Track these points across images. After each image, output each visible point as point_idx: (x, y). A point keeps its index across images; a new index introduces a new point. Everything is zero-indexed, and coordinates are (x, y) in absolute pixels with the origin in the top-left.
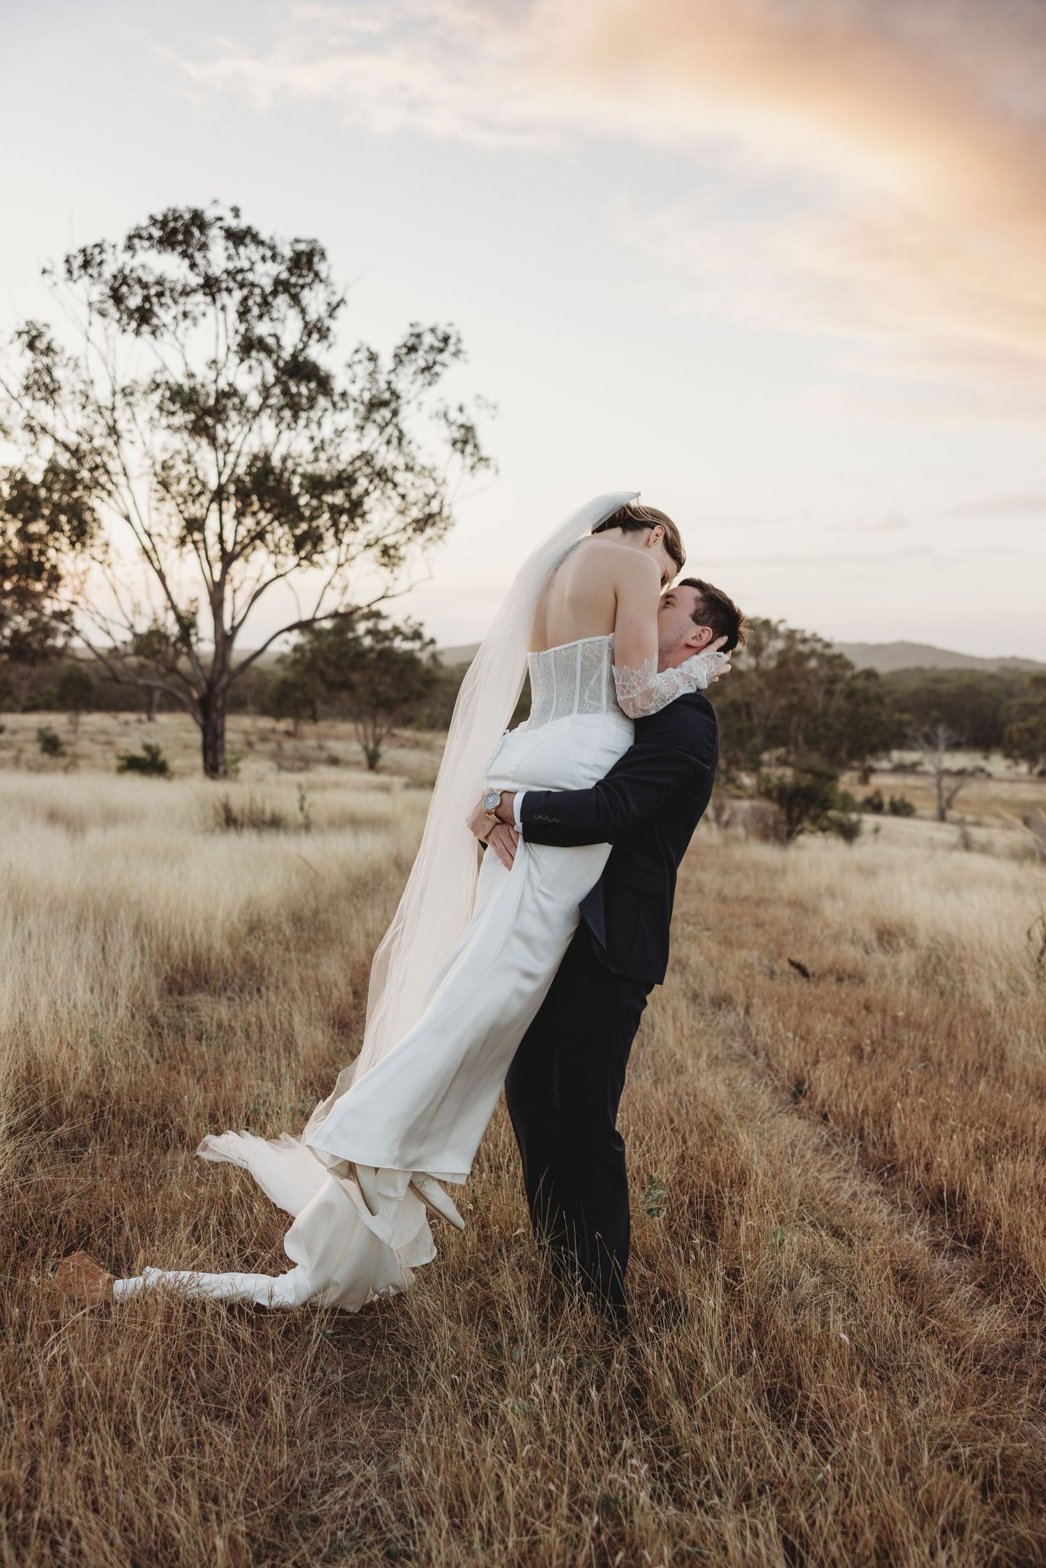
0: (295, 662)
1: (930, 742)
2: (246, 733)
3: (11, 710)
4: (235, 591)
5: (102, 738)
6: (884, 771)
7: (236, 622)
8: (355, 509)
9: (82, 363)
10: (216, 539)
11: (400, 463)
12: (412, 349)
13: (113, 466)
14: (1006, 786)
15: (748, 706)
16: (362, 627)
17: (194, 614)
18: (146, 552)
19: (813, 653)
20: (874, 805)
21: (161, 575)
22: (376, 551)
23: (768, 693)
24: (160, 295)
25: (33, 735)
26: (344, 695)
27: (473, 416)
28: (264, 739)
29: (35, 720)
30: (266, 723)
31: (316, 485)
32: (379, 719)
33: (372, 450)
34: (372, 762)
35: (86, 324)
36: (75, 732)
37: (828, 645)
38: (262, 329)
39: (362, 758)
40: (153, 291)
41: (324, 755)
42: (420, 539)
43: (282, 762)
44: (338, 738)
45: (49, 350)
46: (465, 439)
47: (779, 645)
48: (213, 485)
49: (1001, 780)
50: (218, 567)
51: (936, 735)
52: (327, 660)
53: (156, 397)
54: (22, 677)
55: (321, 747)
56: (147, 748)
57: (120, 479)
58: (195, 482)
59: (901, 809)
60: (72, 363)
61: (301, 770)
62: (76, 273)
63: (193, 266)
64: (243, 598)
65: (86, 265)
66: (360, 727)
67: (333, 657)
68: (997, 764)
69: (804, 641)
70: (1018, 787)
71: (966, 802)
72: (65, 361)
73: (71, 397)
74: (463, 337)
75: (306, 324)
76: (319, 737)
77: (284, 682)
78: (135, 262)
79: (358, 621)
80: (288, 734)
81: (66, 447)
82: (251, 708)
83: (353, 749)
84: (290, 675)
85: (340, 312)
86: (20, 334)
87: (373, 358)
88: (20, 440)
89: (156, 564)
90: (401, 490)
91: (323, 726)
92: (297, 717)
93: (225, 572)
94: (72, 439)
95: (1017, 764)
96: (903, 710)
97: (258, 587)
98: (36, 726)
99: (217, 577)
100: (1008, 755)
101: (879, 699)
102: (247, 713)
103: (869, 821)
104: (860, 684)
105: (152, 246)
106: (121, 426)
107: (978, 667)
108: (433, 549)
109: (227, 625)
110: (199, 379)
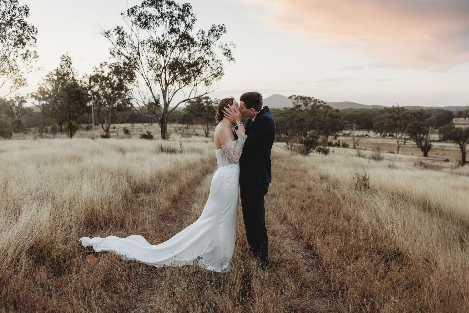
0: (187, 110)
1: (351, 128)
2: (175, 128)
3: (117, 123)
4: (169, 93)
5: (140, 130)
6: (341, 136)
7: (169, 100)
8: (199, 71)
9: (131, 37)
10: (164, 80)
11: (211, 59)
12: (213, 31)
13: (139, 62)
14: (374, 139)
15: (304, 119)
16: (204, 101)
17: (159, 99)
18: (147, 83)
19: (321, 105)
20: (338, 145)
21: (150, 88)
22: (204, 82)
23: (309, 116)
24: (150, 19)
25: (122, 129)
26: (200, 118)
27: (229, 47)
28: (180, 130)
29: (123, 125)
30: (180, 125)
31: (190, 66)
32: (208, 124)
33: (203, 56)
34: (207, 135)
35: (131, 26)
36: (133, 128)
37: (325, 103)
38: (175, 26)
39: (204, 134)
40: (149, 17)
41: (195, 133)
42: (215, 79)
43: (183, 135)
44: (198, 129)
45: (123, 33)
46: (228, 53)
47: (312, 103)
48: (163, 66)
49: (373, 138)
50: (164, 87)
51: (353, 126)
52: (195, 110)
53: (149, 44)
54: (120, 115)
55: (194, 131)
56: (148, 132)
57: (140, 65)
58: (158, 65)
59: (345, 146)
60: (129, 37)
61: (188, 137)
62: (130, 14)
63: (159, 11)
64: (171, 94)
65: (132, 12)
66: (204, 126)
67: (197, 109)
68: (372, 134)
69: (319, 102)
70: (377, 139)
71: (363, 144)
72: (127, 36)
73: (128, 45)
74: (226, 27)
75: (186, 25)
76: (194, 129)
77: (184, 115)
78: (144, 10)
79: (202, 99)
80: (186, 128)
81: (127, 58)
82: (177, 122)
83: (202, 132)
84: (186, 113)
85: (195, 22)
86: (115, 30)
87: (203, 33)
88: (116, 57)
89: (150, 86)
90: (211, 66)
91: (195, 126)
92: (188, 124)
93: (166, 88)
94: (129, 56)
95: (377, 134)
96: (346, 120)
97: (174, 91)
98: (123, 127)
99: (164, 89)
100: (374, 132)
101: (339, 117)
102: (176, 123)
103: (331, 149)
104: (334, 113)
105: (148, 6)
106: (140, 52)
107: (367, 108)
108: (218, 81)
109: (167, 101)
110: (161, 40)
